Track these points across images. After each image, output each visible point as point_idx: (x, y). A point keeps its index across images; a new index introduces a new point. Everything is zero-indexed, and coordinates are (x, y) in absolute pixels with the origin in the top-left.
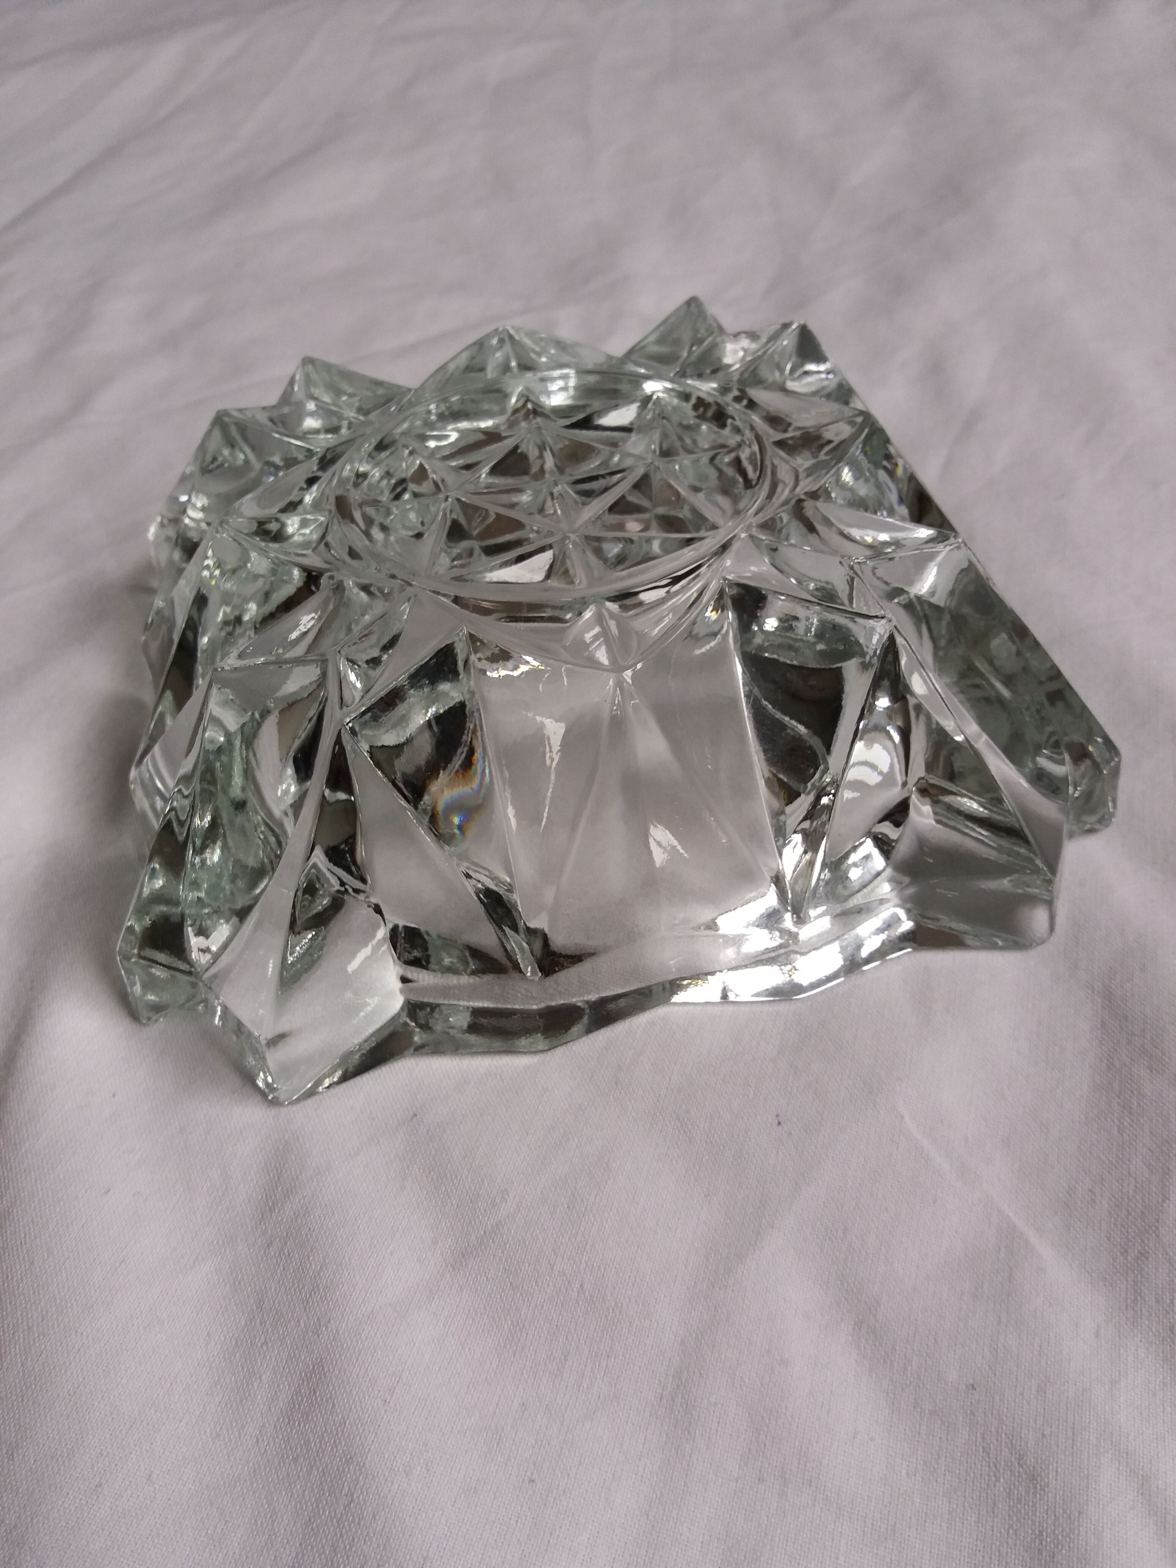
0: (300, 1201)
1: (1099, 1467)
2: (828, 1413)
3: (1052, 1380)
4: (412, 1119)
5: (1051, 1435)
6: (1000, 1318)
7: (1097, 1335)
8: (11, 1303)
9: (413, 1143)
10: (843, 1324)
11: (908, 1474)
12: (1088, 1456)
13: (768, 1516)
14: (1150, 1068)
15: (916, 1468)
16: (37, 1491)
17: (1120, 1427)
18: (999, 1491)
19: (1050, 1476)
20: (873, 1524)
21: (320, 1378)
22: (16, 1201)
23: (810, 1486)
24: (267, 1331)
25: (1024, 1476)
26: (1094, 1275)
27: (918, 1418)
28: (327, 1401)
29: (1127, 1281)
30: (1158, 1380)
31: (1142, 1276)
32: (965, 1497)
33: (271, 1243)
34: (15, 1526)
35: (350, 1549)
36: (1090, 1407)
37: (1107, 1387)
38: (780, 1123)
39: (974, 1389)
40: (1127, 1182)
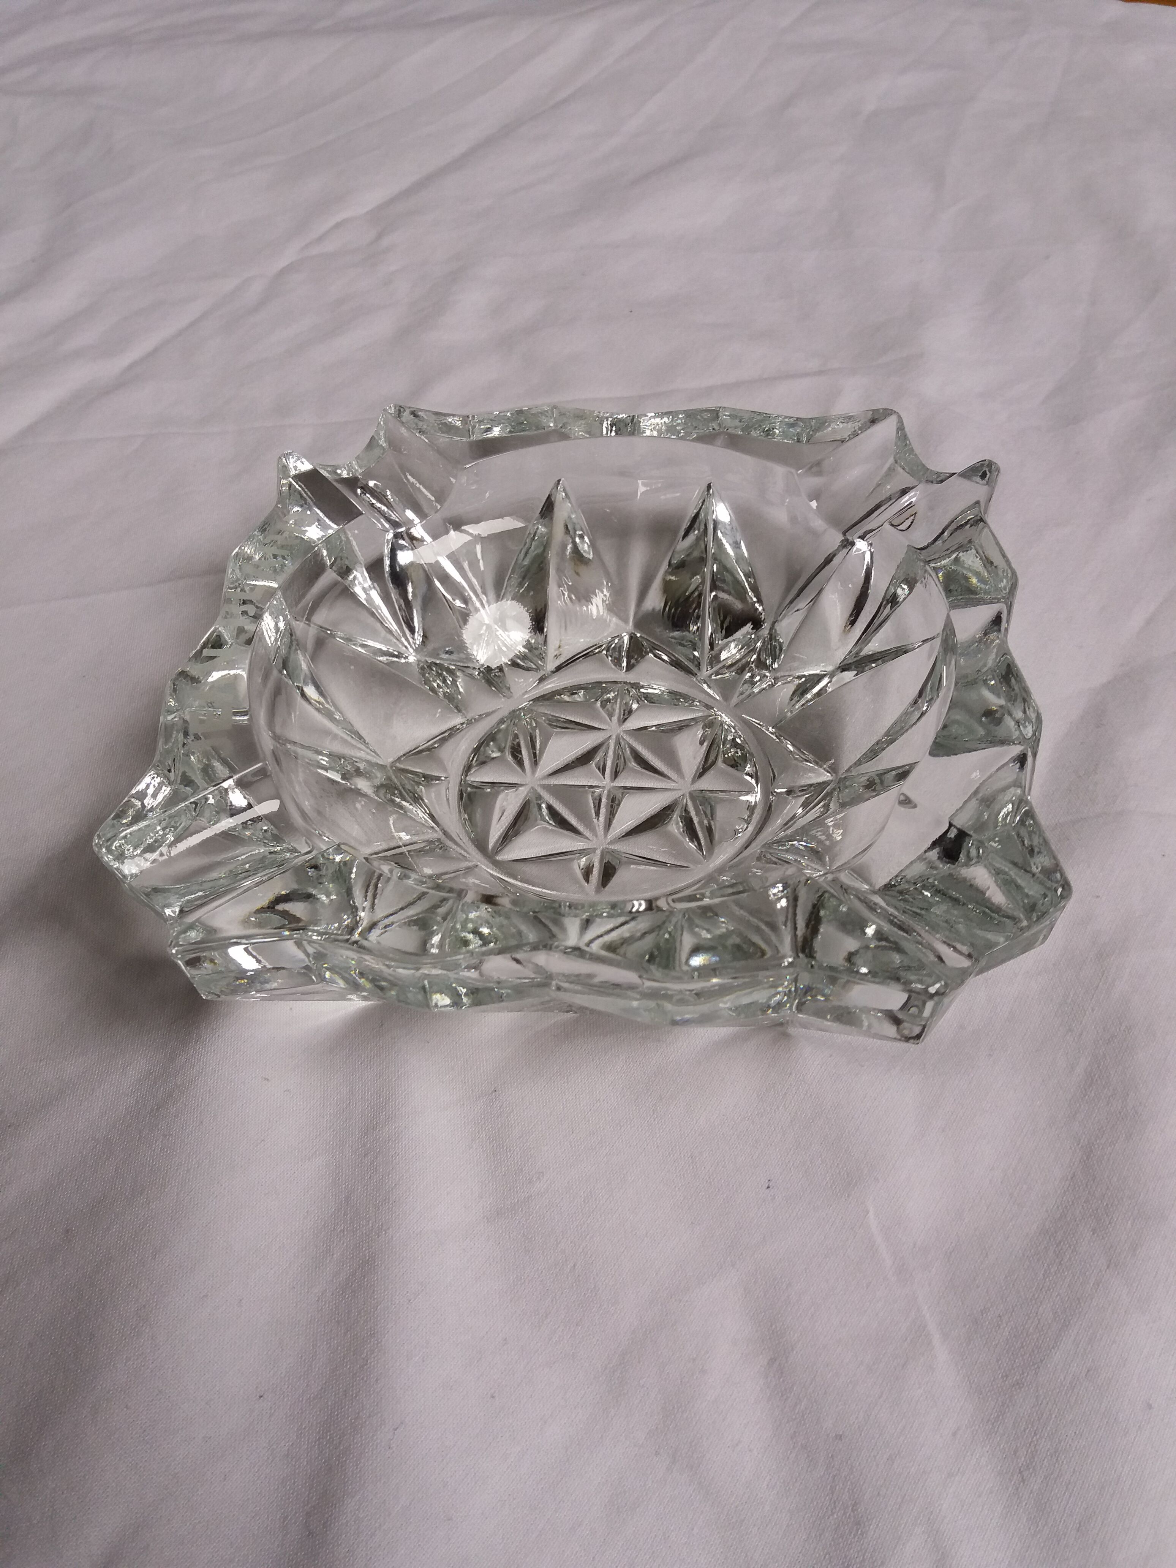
0: (395, 1128)
1: (911, 1534)
2: (724, 1420)
3: (902, 1455)
4: (492, 1093)
5: (884, 1496)
6: (882, 1393)
7: (954, 1434)
8: (180, 1147)
9: (488, 1113)
10: (761, 1357)
11: (768, 1486)
12: (907, 1523)
13: (653, 1481)
14: (1094, 1231)
15: (776, 1483)
16: (165, 1286)
17: (940, 1510)
18: (830, 1523)
19: (871, 1527)
20: (727, 1514)
21: (371, 1268)
22: (202, 1072)
23: (692, 1469)
25: (852, 1519)
26: (973, 1385)
27: (792, 1447)
28: (370, 1287)
29: (997, 1400)
30: (988, 1486)
31: (1011, 1401)
32: (804, 1518)
33: (368, 1154)
34: (144, 1306)
35: (356, 1397)
36: (922, 1487)
37: (943, 1476)
38: (768, 1187)
39: (841, 1439)
40: (1032, 1320)
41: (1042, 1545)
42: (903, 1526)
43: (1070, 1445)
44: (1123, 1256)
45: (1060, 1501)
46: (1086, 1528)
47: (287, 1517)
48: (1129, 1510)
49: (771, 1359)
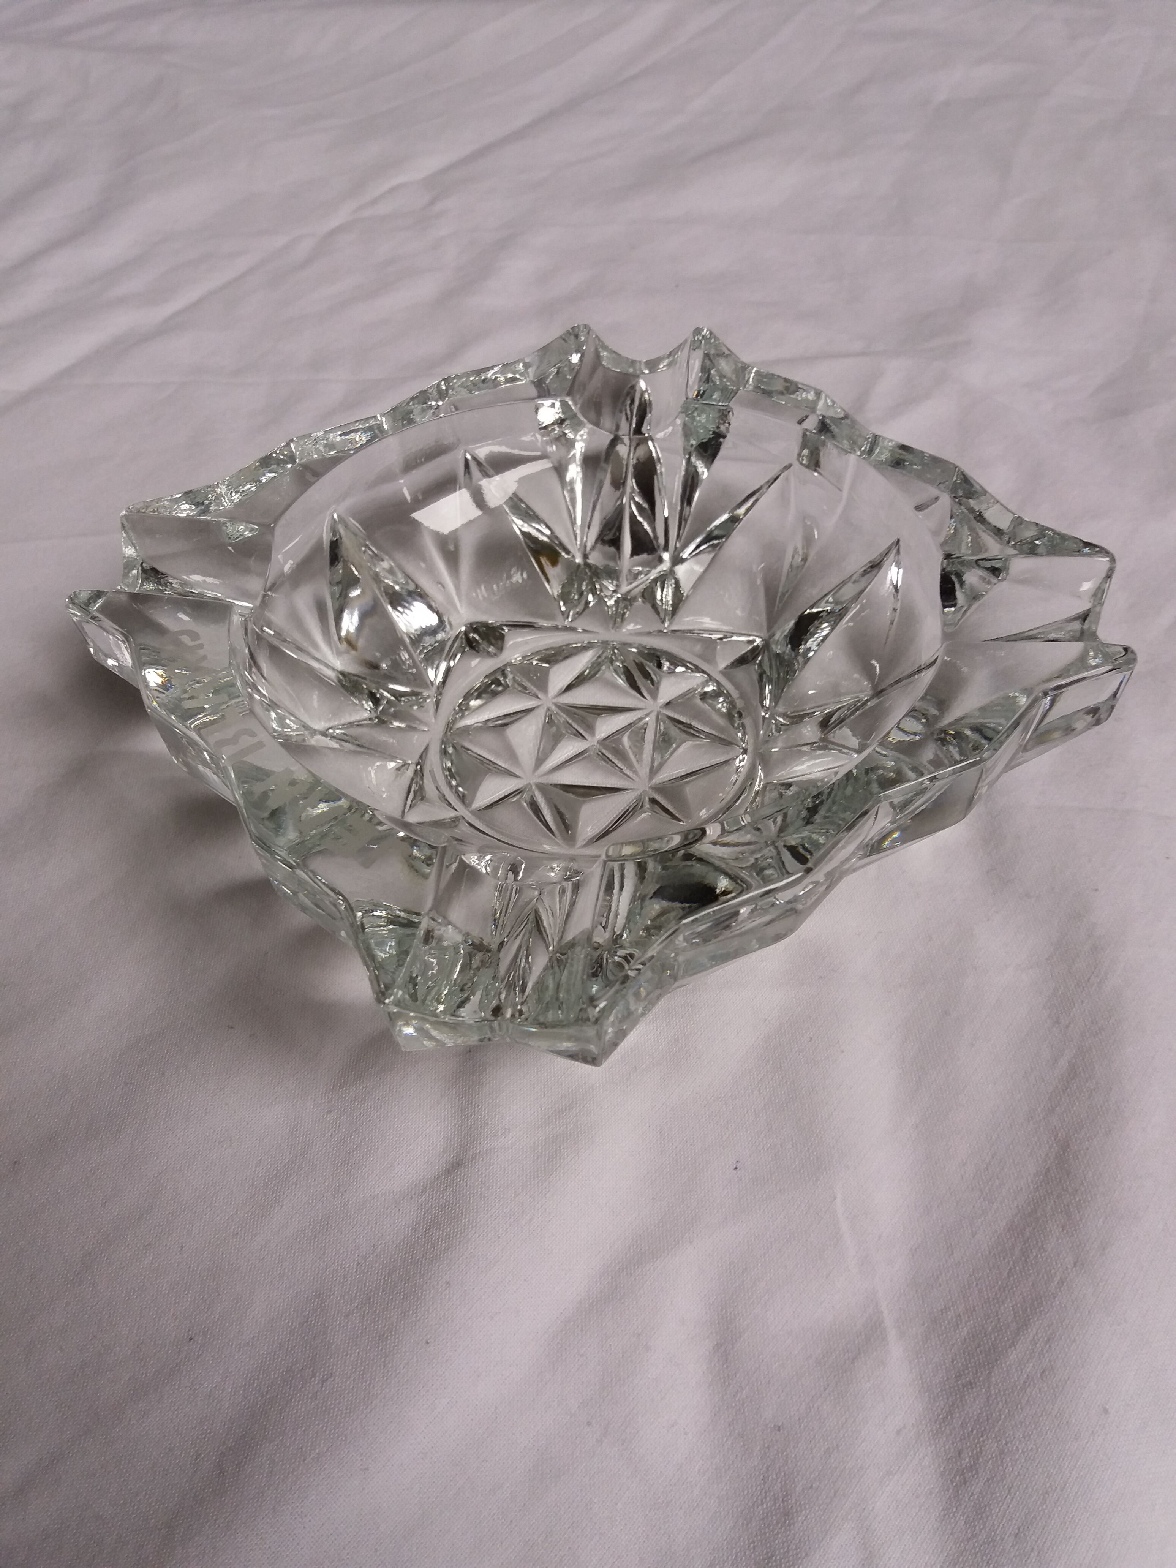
1: (840, 1529)
2: (662, 1399)
3: (840, 1448)
5: (817, 1489)
6: (828, 1386)
7: (899, 1432)
10: (707, 1340)
11: (699, 1470)
12: (836, 1517)
13: (581, 1451)
14: (1063, 1228)
15: (708, 1469)
17: (873, 1508)
18: (759, 1512)
19: (800, 1518)
20: (654, 1493)
23: (623, 1444)
24: (301, 1175)
25: (782, 1510)
26: (925, 1385)
27: (728, 1434)
29: (948, 1399)
30: (928, 1487)
31: (961, 1401)
32: (732, 1506)
36: (858, 1482)
37: (881, 1474)
38: (736, 1168)
39: (779, 1430)
40: (991, 1319)
41: (977, 1549)
42: (832, 1520)
43: (1017, 1447)
44: (1091, 1255)
45: (1000, 1505)
46: (1024, 1535)
47: (200, 1455)
48: (1072, 1518)
49: (717, 1344)
